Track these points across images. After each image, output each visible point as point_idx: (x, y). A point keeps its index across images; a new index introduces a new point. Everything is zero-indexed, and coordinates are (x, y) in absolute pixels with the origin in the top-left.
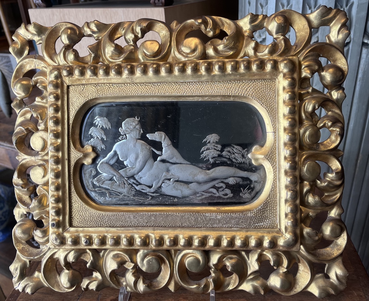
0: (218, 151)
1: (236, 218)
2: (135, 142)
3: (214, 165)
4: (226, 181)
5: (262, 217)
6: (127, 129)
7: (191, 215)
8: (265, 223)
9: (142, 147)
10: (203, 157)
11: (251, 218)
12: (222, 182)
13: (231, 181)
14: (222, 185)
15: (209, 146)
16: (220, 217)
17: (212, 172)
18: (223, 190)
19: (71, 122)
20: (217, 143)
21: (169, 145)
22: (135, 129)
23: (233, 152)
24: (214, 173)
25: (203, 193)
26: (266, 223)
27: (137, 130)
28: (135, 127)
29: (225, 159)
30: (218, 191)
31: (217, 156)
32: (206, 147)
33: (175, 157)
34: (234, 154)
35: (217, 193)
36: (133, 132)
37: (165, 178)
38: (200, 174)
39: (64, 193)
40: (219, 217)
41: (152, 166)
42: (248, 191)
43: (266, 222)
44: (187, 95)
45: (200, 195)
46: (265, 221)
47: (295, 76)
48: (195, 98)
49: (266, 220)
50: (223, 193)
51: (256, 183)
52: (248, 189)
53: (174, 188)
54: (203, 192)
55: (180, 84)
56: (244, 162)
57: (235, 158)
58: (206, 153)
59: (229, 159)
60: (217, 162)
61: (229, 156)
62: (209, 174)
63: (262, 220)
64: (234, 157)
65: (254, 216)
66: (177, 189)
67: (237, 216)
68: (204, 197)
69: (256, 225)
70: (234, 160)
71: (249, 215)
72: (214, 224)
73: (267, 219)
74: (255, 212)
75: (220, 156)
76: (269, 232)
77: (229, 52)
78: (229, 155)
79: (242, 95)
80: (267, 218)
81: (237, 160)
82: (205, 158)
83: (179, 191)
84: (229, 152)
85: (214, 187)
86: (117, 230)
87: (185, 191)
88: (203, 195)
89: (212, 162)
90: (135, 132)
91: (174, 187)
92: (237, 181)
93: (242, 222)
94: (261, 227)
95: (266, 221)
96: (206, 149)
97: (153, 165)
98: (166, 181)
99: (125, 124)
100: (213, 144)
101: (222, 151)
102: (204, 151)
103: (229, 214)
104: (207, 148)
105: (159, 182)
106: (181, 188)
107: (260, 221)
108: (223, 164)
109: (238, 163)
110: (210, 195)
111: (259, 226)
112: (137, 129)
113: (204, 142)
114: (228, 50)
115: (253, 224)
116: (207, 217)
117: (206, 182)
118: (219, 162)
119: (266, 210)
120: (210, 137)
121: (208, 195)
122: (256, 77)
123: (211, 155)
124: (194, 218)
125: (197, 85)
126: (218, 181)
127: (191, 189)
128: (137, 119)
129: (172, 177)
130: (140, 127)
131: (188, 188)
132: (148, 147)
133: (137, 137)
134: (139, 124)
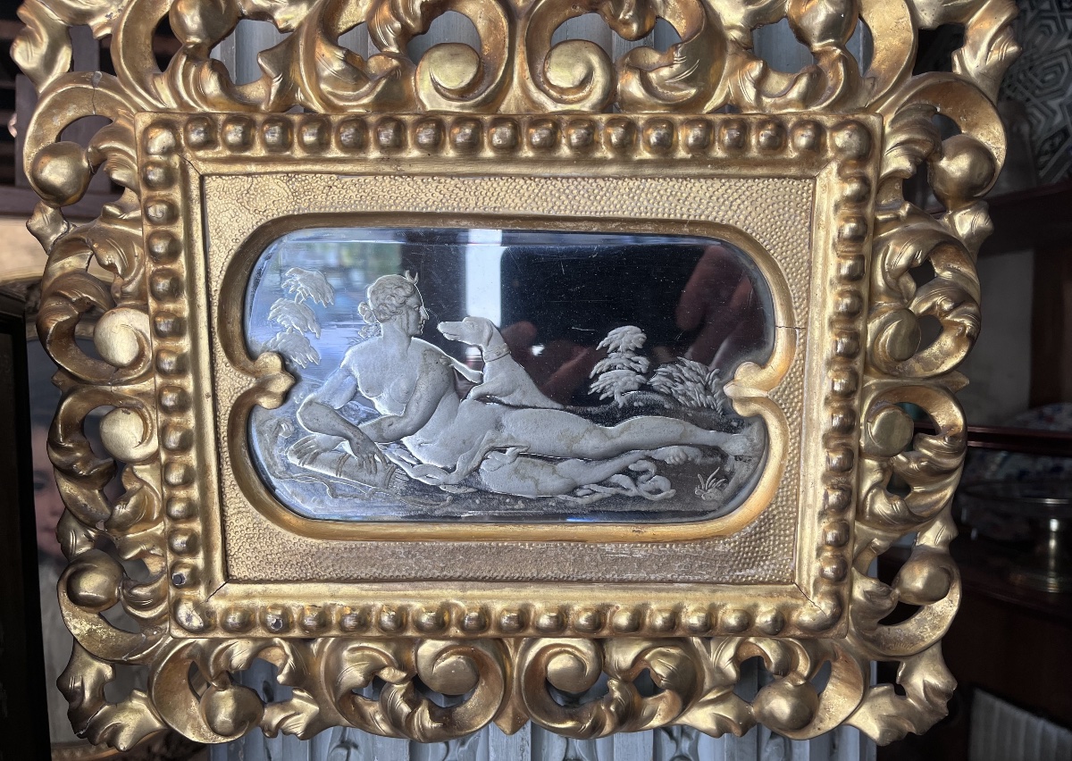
0: (640, 373)
1: (685, 556)
2: (406, 344)
3: (629, 411)
4: (658, 455)
5: (752, 554)
6: (381, 308)
7: (564, 548)
8: (760, 570)
9: (425, 359)
10: (598, 391)
11: (725, 556)
14: (645, 465)
15: (613, 358)
16: (643, 553)
17: (622, 432)
18: (648, 480)
19: (216, 286)
20: (637, 352)
21: (503, 354)
22: (403, 309)
23: (680, 378)
24: (626, 433)
26: (763, 569)
27: (410, 313)
28: (405, 303)
29: (657, 397)
30: (635, 480)
31: (636, 386)
32: (608, 363)
33: (518, 390)
34: (682, 382)
35: (633, 488)
36: (397, 317)
37: (491, 445)
38: (587, 436)
39: (204, 490)
40: (639, 554)
41: (453, 413)
42: (716, 482)
43: (762, 567)
44: (558, 214)
45: (589, 491)
46: (762, 563)
47: (870, 171)
48: (580, 224)
49: (764, 561)
50: (649, 485)
51: (739, 463)
52: (717, 478)
53: (516, 473)
54: (596, 484)
55: (540, 181)
56: (709, 407)
57: (684, 395)
58: (605, 381)
59: (670, 396)
60: (635, 404)
61: (670, 388)
62: (612, 438)
63: (754, 562)
64: (681, 390)
65: (732, 551)
66: (523, 477)
67: (687, 551)
68: (597, 497)
69: (738, 573)
70: (681, 399)
71: (720, 548)
72: (625, 572)
73: (766, 560)
74: (735, 542)
75: (644, 387)
76: (770, 595)
77: (682, 90)
78: (668, 384)
79: (718, 219)
80: (767, 556)
81: (690, 399)
82: (601, 393)
83: (530, 482)
84: (670, 376)
85: (625, 471)
86: (362, 589)
87: (549, 481)
88: (595, 492)
89: (621, 406)
90: (404, 317)
91: (516, 471)
93: (701, 567)
94: (750, 578)
95: (765, 564)
96: (605, 368)
97: (457, 411)
98: (494, 454)
99: (373, 293)
100: (628, 355)
101: (650, 373)
102: (601, 373)
103: (668, 546)
104: (610, 366)
105: (472, 456)
106: (535, 474)
107: (748, 564)
108: (650, 409)
109: (692, 408)
110: (614, 491)
111: (743, 576)
112: (410, 308)
113: (602, 347)
114: (682, 86)
115: (729, 572)
116: (608, 553)
117: (605, 457)
118: (641, 404)
119: (765, 538)
120: (619, 335)
121: (607, 492)
122: (760, 171)
123: (620, 383)
124: (574, 555)
125: (590, 185)
126: (637, 454)
127: (562, 477)
128: (408, 280)
129: (510, 444)
130: (419, 303)
131: (555, 472)
132: (441, 361)
133: (411, 331)
134: (415, 292)
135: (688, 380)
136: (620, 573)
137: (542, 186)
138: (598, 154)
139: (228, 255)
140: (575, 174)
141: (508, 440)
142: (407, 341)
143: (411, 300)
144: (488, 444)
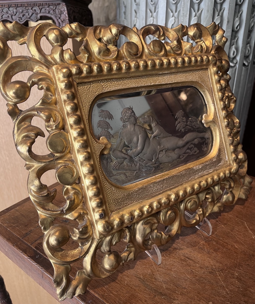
0: (185, 122)
3: (185, 133)
4: (193, 142)
5: (219, 159)
6: (126, 118)
7: (186, 171)
8: (221, 163)
9: (139, 130)
11: (215, 161)
12: (192, 144)
13: (196, 141)
14: (192, 145)
16: (201, 167)
18: (193, 149)
20: (183, 117)
21: (156, 124)
24: (186, 138)
25: (184, 155)
27: (133, 117)
29: (190, 127)
30: (191, 150)
31: (185, 126)
32: (178, 121)
33: (162, 133)
34: (193, 122)
35: (191, 153)
37: (160, 150)
38: (179, 141)
42: (205, 146)
45: (183, 156)
49: (222, 160)
50: (194, 151)
52: (205, 144)
54: (184, 154)
56: (200, 127)
57: (194, 126)
58: (179, 126)
59: (192, 127)
62: (184, 140)
63: (220, 161)
64: (193, 124)
66: (169, 157)
67: (209, 163)
68: (184, 157)
69: (218, 165)
70: (194, 127)
74: (216, 157)
75: (187, 125)
76: (226, 167)
77: (179, 51)
78: (191, 124)
79: (194, 81)
81: (196, 126)
82: (179, 129)
84: (191, 122)
85: (188, 149)
87: (174, 156)
88: (184, 156)
89: (183, 131)
91: (167, 156)
92: (199, 141)
96: (178, 123)
97: (150, 143)
98: (161, 152)
99: (123, 114)
100: (181, 118)
101: (187, 122)
102: (178, 124)
103: (205, 163)
104: (179, 122)
105: (156, 155)
106: (171, 155)
108: (189, 131)
109: (197, 128)
110: (188, 154)
113: (176, 117)
116: (194, 169)
117: (184, 146)
118: (187, 130)
119: (220, 155)
120: (179, 113)
121: (186, 155)
122: (199, 68)
123: (182, 126)
124: (188, 172)
125: (169, 75)
126: (189, 143)
127: (177, 154)
128: (131, 108)
129: (164, 148)
130: (135, 115)
131: (175, 153)
132: (143, 129)
133: (134, 123)
134: (133, 112)
135: (194, 122)
136: (198, 173)
137: (159, 77)
138: (171, 67)
139: (88, 108)
140: (166, 72)
141: (163, 148)
142: (134, 126)
143: (132, 114)
144: (159, 150)
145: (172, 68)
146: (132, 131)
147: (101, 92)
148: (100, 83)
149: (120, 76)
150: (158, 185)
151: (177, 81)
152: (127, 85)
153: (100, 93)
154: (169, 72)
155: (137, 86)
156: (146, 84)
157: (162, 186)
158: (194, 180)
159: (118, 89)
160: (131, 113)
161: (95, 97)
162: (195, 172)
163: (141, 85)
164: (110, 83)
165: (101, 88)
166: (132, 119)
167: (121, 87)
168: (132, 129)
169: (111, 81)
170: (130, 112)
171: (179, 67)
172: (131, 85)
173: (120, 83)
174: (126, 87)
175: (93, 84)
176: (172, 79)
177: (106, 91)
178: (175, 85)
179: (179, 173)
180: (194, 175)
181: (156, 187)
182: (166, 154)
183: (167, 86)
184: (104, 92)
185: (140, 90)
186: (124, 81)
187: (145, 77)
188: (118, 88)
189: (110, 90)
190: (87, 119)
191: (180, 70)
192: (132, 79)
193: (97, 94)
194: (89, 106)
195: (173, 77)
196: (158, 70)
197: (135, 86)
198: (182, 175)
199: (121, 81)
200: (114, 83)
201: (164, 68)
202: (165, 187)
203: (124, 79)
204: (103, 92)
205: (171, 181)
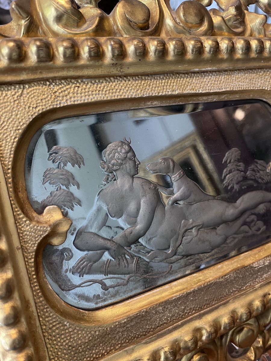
0: (242, 171)
3: (241, 192)
4: (256, 211)
6: (113, 162)
9: (143, 188)
10: (227, 185)
12: (252, 214)
13: (262, 208)
14: (253, 217)
15: (230, 167)
16: (268, 261)
18: (255, 225)
20: (239, 160)
21: (181, 176)
22: (126, 160)
23: (257, 170)
25: (235, 236)
27: (130, 162)
28: (126, 157)
29: (251, 182)
30: (249, 227)
31: (242, 179)
32: (229, 169)
33: (192, 194)
34: (259, 172)
35: (250, 231)
36: (124, 166)
37: (185, 228)
38: (227, 210)
40: (267, 263)
41: (163, 216)
45: (232, 239)
50: (255, 228)
54: (235, 234)
55: (192, 75)
57: (260, 178)
58: (229, 179)
59: (255, 181)
60: (243, 188)
61: (254, 176)
62: (237, 208)
64: (259, 176)
66: (203, 242)
68: (237, 240)
70: (260, 180)
72: (263, 274)
75: (245, 178)
78: (254, 174)
79: (267, 89)
81: (263, 179)
82: (228, 186)
83: (207, 243)
84: (253, 170)
85: (245, 223)
87: (215, 239)
88: (235, 238)
89: (237, 190)
91: (199, 239)
92: (267, 208)
96: (228, 172)
97: (165, 214)
98: (188, 232)
100: (235, 163)
101: (245, 172)
102: (227, 175)
104: (230, 171)
105: (177, 239)
106: (209, 238)
108: (250, 189)
109: (265, 183)
110: (242, 235)
112: (130, 159)
113: (225, 162)
114: (239, 25)
116: (255, 268)
117: (236, 219)
118: (245, 187)
120: (231, 154)
121: (240, 236)
123: (235, 178)
124: (242, 275)
125: (214, 76)
126: (248, 213)
127: (220, 235)
128: (126, 142)
129: (194, 225)
130: (134, 156)
131: (217, 234)
132: (151, 186)
133: (132, 173)
134: (131, 149)
135: (260, 170)
136: (261, 276)
137: (193, 77)
138: (220, 57)
139: (14, 142)
140: (209, 69)
141: (192, 223)
142: (131, 180)
143: (130, 154)
144: (183, 228)
145: (222, 61)
146: (126, 190)
147: (50, 106)
148: (49, 85)
149: (99, 72)
150: (174, 307)
151: (230, 88)
152: (116, 92)
153: (48, 108)
154: (214, 68)
155: (140, 96)
156: (163, 92)
157: (183, 308)
158: (251, 292)
159: (93, 100)
160: (127, 153)
161: (34, 117)
162: (255, 274)
163: (149, 93)
164: (74, 87)
165: (51, 98)
166: (129, 165)
167: (101, 97)
168: (127, 186)
169: (77, 82)
170: (123, 151)
171: (238, 60)
172: (126, 93)
173: (100, 87)
174: (114, 96)
175: (29, 87)
176: (220, 83)
177: (62, 105)
178: (227, 97)
179: (222, 277)
180: (253, 280)
181: (170, 311)
182: (198, 236)
183: (210, 97)
184: (58, 106)
185: (148, 105)
186: (109, 83)
187: (160, 77)
188: (94, 98)
189: (72, 103)
190: (9, 169)
191: (239, 65)
192: (129, 80)
193: (40, 112)
194: (15, 138)
195: (223, 80)
196: (190, 62)
197: (136, 95)
198: (228, 282)
199: (102, 82)
200: (84, 86)
201: (204, 59)
202: (191, 308)
203: (111, 80)
204: (55, 107)
205: (204, 295)
